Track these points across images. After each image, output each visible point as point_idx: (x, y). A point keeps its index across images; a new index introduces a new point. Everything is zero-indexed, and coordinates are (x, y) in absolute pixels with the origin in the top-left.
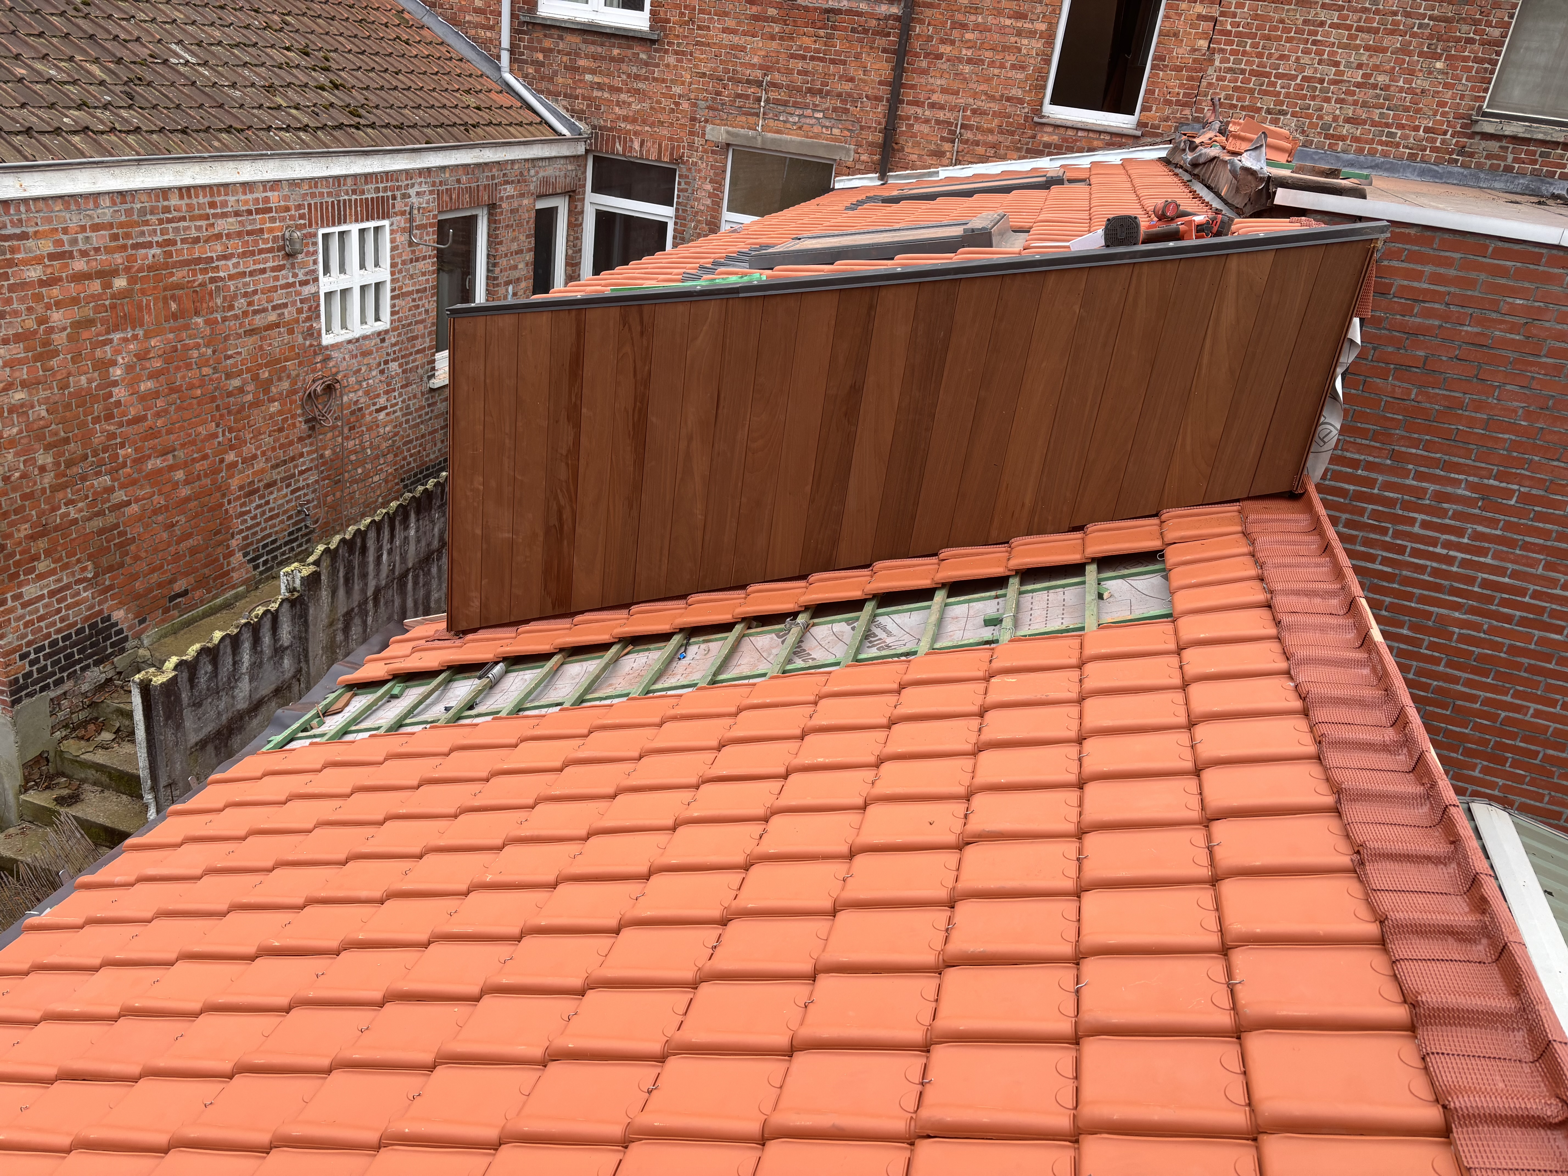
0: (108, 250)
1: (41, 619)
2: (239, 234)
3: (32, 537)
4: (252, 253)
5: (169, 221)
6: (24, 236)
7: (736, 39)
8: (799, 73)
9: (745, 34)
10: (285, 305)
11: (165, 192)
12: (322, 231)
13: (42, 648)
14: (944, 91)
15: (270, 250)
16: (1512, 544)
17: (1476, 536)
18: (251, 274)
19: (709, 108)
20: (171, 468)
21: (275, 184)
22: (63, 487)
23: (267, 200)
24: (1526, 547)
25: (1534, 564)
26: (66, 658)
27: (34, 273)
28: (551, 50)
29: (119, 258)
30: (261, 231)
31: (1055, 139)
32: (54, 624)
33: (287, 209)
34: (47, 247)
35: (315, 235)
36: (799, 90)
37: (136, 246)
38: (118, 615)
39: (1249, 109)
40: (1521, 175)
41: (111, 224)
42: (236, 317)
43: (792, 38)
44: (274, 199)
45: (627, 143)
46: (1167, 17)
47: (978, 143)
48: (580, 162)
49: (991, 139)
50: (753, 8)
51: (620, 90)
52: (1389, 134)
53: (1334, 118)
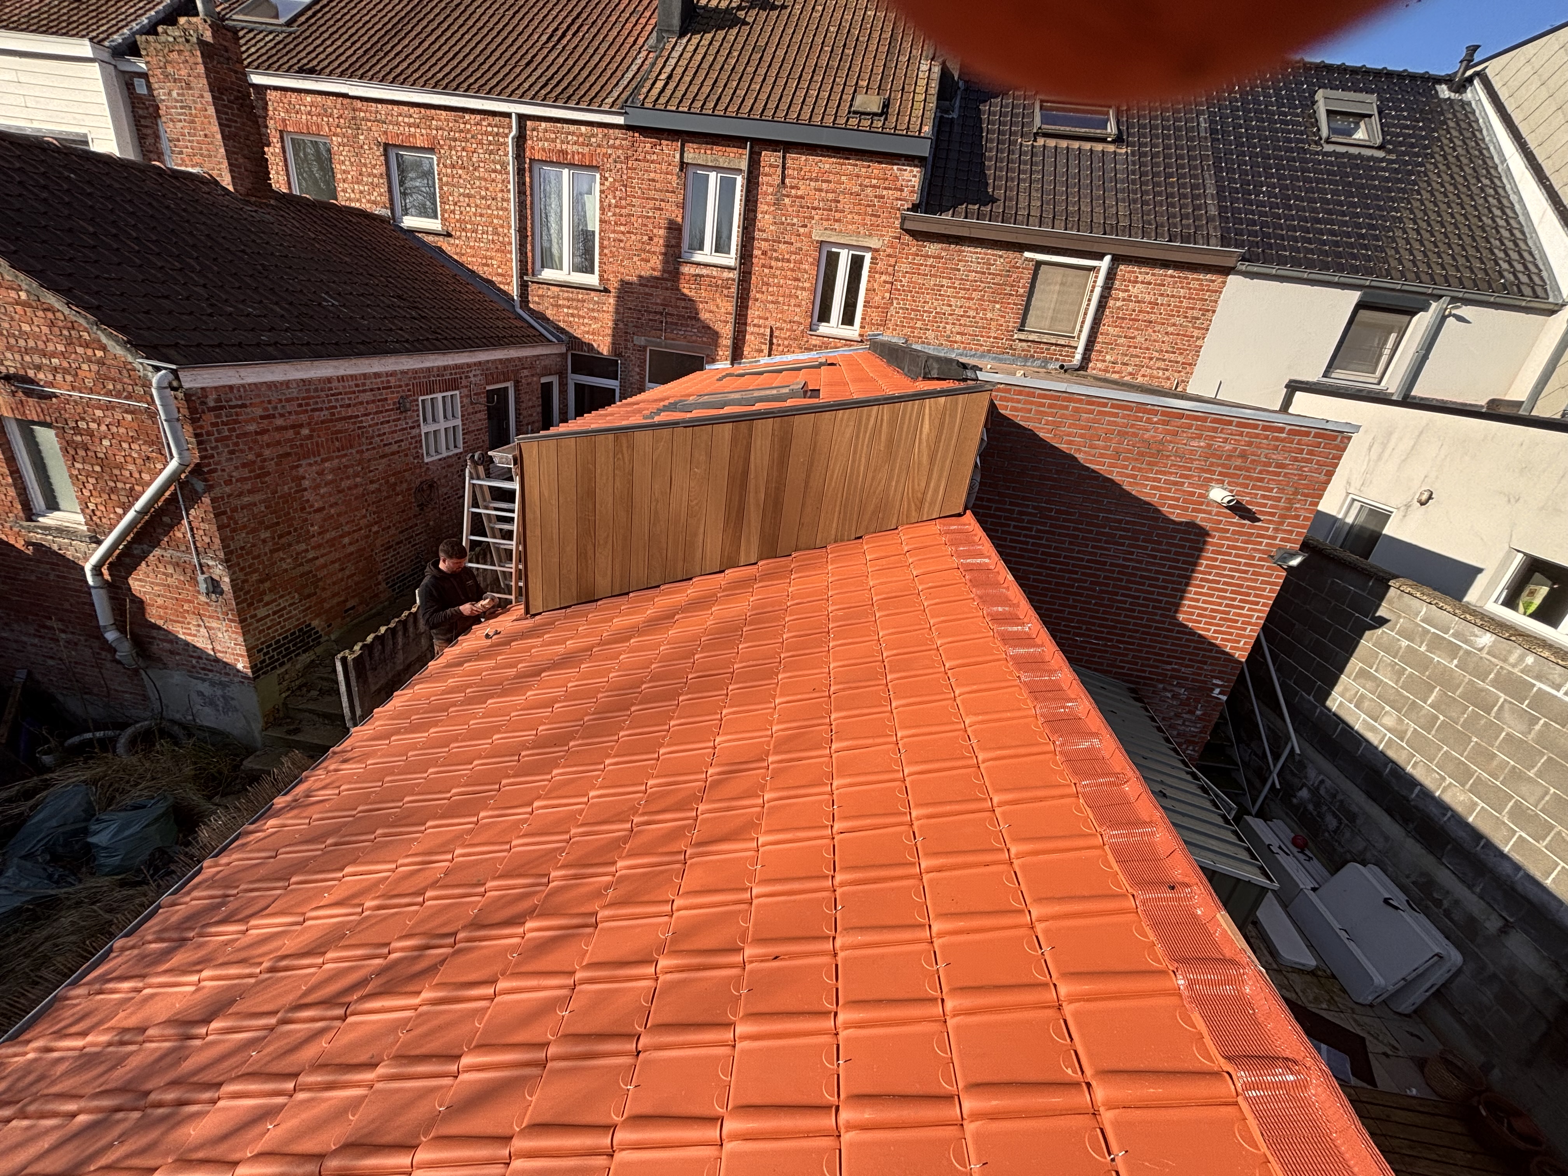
0: (297, 413)
1: (269, 628)
2: (373, 401)
3: (261, 581)
4: (382, 412)
5: (333, 395)
6: (244, 406)
7: (647, 290)
8: (683, 308)
9: (652, 287)
10: (402, 441)
11: (329, 380)
12: (421, 398)
13: (271, 645)
14: (760, 318)
15: (392, 410)
16: (1053, 533)
17: (1038, 531)
18: (382, 423)
19: (635, 326)
20: (342, 536)
21: (393, 374)
22: (278, 550)
23: (388, 382)
24: (1060, 535)
25: (1063, 542)
26: (286, 649)
27: (252, 427)
28: (543, 296)
29: (304, 418)
30: (386, 399)
31: (817, 342)
32: (277, 630)
33: (400, 386)
34: (259, 412)
35: (417, 400)
36: (683, 316)
37: (313, 410)
38: (315, 623)
39: (912, 327)
40: (1038, 359)
41: (298, 399)
42: (374, 448)
43: (678, 290)
44: (393, 381)
45: (590, 346)
46: (869, 281)
47: (779, 345)
48: (563, 356)
49: (786, 343)
50: (656, 274)
51: (584, 317)
52: (978, 340)
53: (952, 332)
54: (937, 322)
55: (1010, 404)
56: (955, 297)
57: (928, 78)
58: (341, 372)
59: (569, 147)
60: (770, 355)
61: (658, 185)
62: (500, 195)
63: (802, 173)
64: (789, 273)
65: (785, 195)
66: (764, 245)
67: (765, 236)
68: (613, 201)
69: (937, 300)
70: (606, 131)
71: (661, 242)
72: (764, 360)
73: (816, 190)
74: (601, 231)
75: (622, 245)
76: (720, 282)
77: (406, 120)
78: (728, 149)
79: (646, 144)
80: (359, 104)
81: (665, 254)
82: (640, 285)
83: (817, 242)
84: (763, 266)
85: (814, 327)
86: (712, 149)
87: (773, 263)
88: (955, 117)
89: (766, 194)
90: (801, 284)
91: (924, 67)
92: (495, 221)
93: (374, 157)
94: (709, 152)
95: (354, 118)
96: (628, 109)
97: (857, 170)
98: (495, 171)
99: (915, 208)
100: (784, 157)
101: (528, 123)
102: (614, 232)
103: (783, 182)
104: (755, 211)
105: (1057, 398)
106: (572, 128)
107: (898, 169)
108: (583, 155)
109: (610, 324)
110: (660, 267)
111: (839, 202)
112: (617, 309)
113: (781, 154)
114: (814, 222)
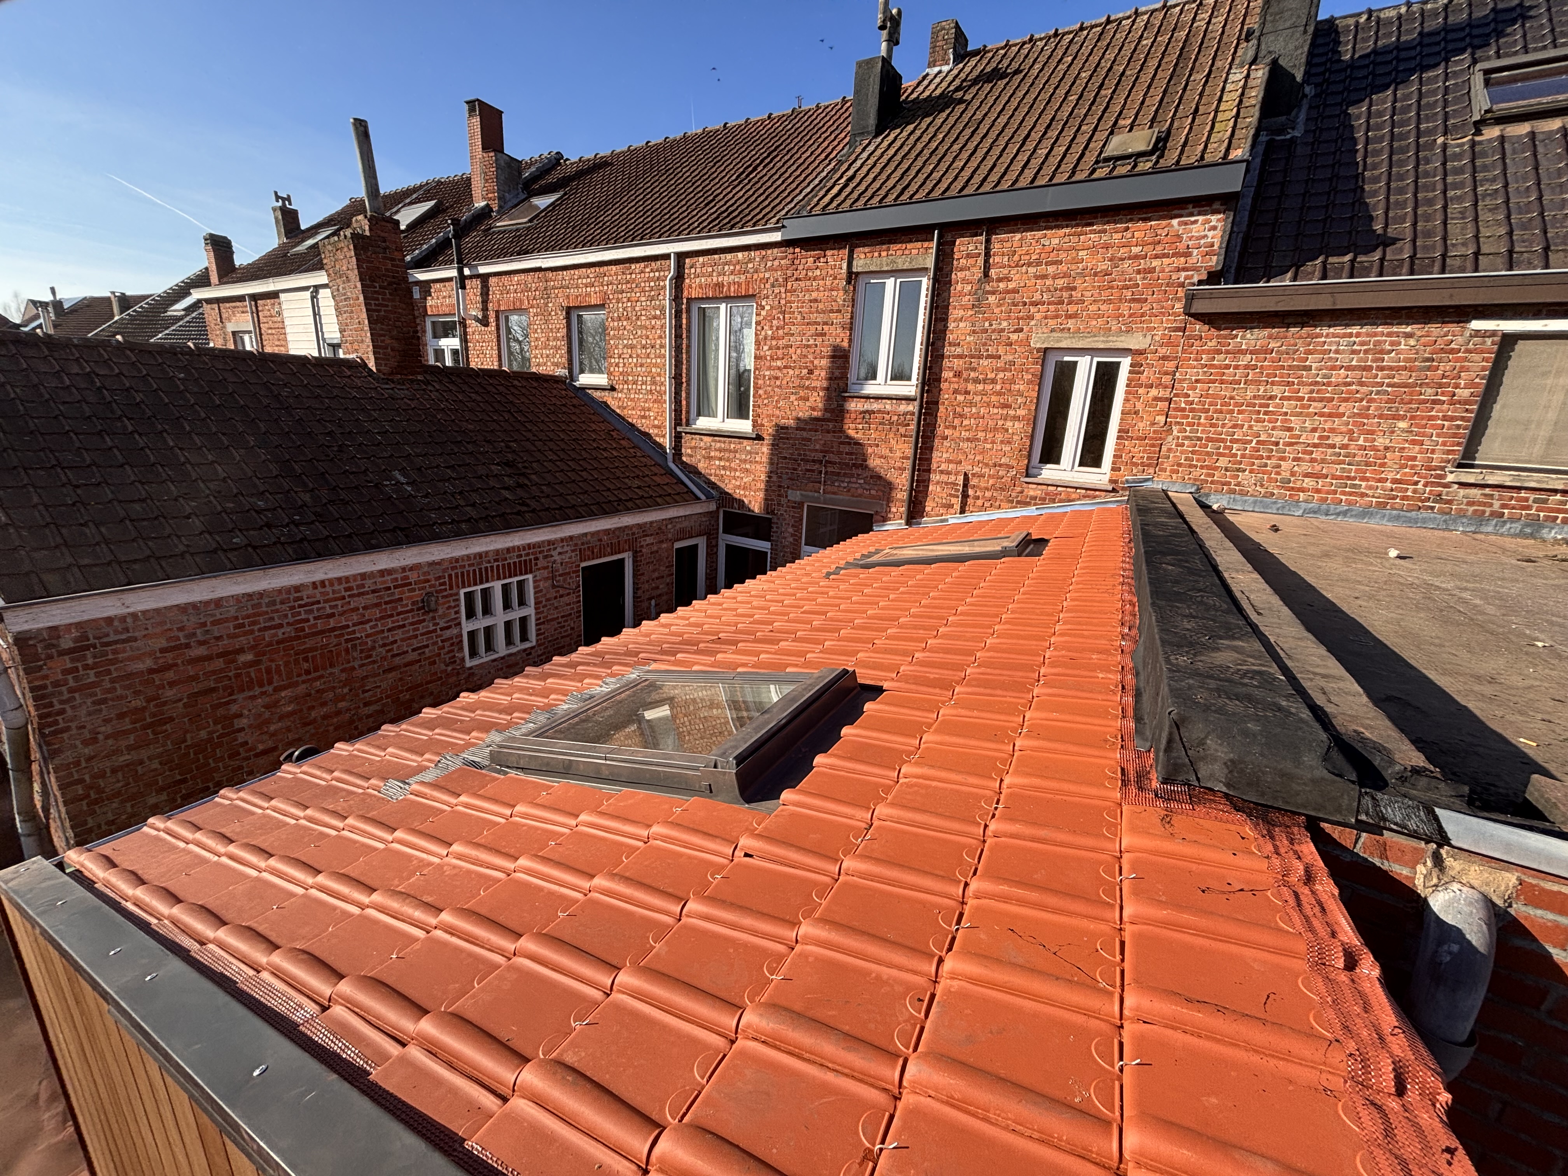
2: (377, 605)
4: (391, 616)
7: (805, 434)
8: (847, 454)
9: (810, 430)
10: (425, 647)
11: (297, 589)
12: (462, 592)
14: (949, 461)
15: (409, 611)
18: (389, 630)
19: (790, 479)
21: (414, 567)
23: (405, 578)
28: (696, 447)
29: (245, 640)
30: (401, 599)
31: (1038, 493)
33: (428, 581)
34: (159, 643)
35: (458, 594)
36: (847, 465)
37: (263, 629)
39: (1208, 467)
40: (1512, 520)
41: (236, 618)
42: (374, 662)
43: (842, 431)
44: (413, 576)
45: (741, 502)
46: (1127, 400)
47: (978, 498)
48: (713, 515)
49: (988, 494)
50: (815, 414)
51: (736, 470)
52: (1354, 486)
53: (1293, 474)
54: (1262, 457)
56: (1300, 414)
57: (1244, 87)
58: (319, 576)
59: (726, 278)
60: (962, 511)
61: (821, 306)
62: (658, 342)
63: (1016, 258)
64: (994, 398)
65: (989, 293)
66: (957, 363)
67: (959, 350)
68: (770, 333)
69: (1258, 421)
70: (763, 253)
71: (823, 374)
72: (954, 519)
73: (1037, 277)
74: (756, 369)
75: (778, 383)
76: (895, 418)
77: (584, 281)
78: (909, 246)
79: (807, 259)
80: (550, 274)
81: (827, 389)
82: (797, 429)
83: (1039, 350)
84: (956, 392)
85: (1032, 471)
86: (888, 250)
87: (970, 387)
88: (1297, 134)
89: (961, 294)
90: (1012, 412)
91: (1238, 75)
92: (654, 370)
93: (559, 321)
94: (884, 254)
95: (546, 289)
96: (785, 222)
97: (1105, 238)
98: (655, 317)
99: (1213, 277)
100: (988, 241)
101: (687, 261)
102: (770, 368)
103: (986, 274)
104: (946, 320)
106: (729, 256)
107: (1180, 224)
108: (739, 284)
109: (763, 477)
110: (820, 405)
111: (1074, 289)
112: (771, 459)
113: (983, 238)
114: (1033, 323)
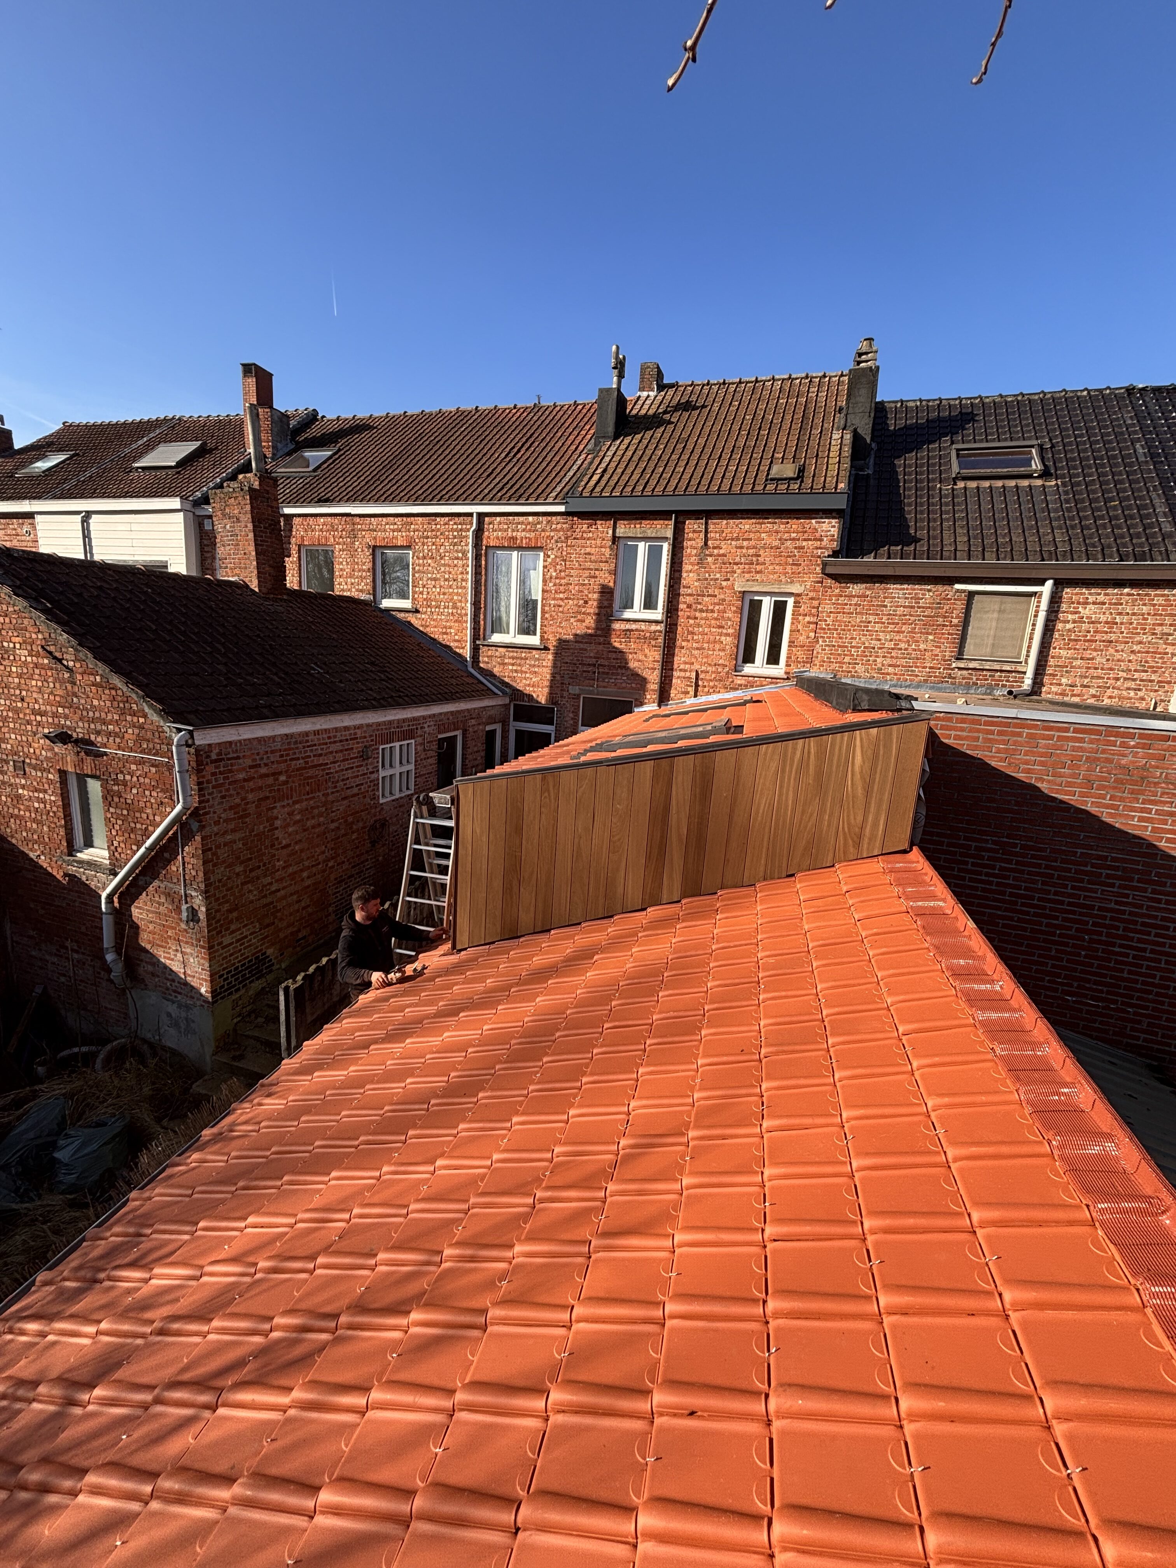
0: (278, 762)
1: (231, 955)
2: (341, 751)
3: (230, 911)
4: (347, 760)
5: (308, 747)
6: (238, 758)
7: (582, 646)
8: (614, 659)
9: (586, 643)
10: (362, 784)
11: (307, 734)
12: (381, 747)
13: (231, 971)
14: (686, 663)
15: (356, 758)
18: (346, 770)
19: (570, 678)
21: (360, 727)
22: (248, 882)
23: (355, 734)
24: (1030, 873)
25: (1036, 882)
26: (243, 976)
27: (241, 776)
28: (492, 656)
29: (283, 766)
30: (352, 749)
31: (743, 682)
32: (237, 958)
33: (365, 737)
34: (249, 762)
35: (378, 749)
36: (614, 667)
37: (291, 760)
38: (270, 951)
39: (840, 663)
40: (982, 686)
41: (280, 750)
42: (338, 791)
43: (610, 643)
44: (359, 733)
45: (530, 696)
46: (793, 623)
47: (705, 687)
48: (506, 706)
49: (711, 684)
50: (590, 631)
51: (526, 672)
52: (912, 671)
53: (883, 665)
54: (866, 656)
55: (953, 733)
56: (883, 632)
57: (841, 444)
58: (318, 727)
59: (519, 534)
60: (695, 696)
61: (593, 558)
62: (460, 577)
63: (724, 535)
64: (713, 622)
65: (708, 555)
66: (689, 599)
67: (689, 591)
68: (554, 574)
69: (863, 635)
70: (549, 518)
71: (595, 604)
72: (690, 701)
73: (737, 547)
74: (543, 599)
75: (561, 609)
76: (648, 635)
77: (392, 527)
78: (655, 522)
79: (583, 526)
80: (358, 520)
81: (598, 614)
82: (576, 642)
83: (740, 592)
84: (688, 617)
85: (739, 668)
86: (641, 523)
87: (698, 614)
88: (870, 472)
89: (690, 555)
90: (724, 631)
91: (836, 436)
92: (455, 598)
93: (364, 558)
94: (638, 526)
95: (353, 530)
96: (568, 500)
97: (776, 527)
98: (457, 558)
99: (835, 554)
100: (706, 524)
101: (486, 519)
102: (554, 599)
103: (706, 544)
104: (680, 571)
105: (1008, 725)
106: (521, 519)
107: (816, 522)
108: (530, 539)
109: (548, 677)
110: (593, 625)
111: (760, 556)
112: (554, 664)
113: (703, 521)
114: (736, 575)
